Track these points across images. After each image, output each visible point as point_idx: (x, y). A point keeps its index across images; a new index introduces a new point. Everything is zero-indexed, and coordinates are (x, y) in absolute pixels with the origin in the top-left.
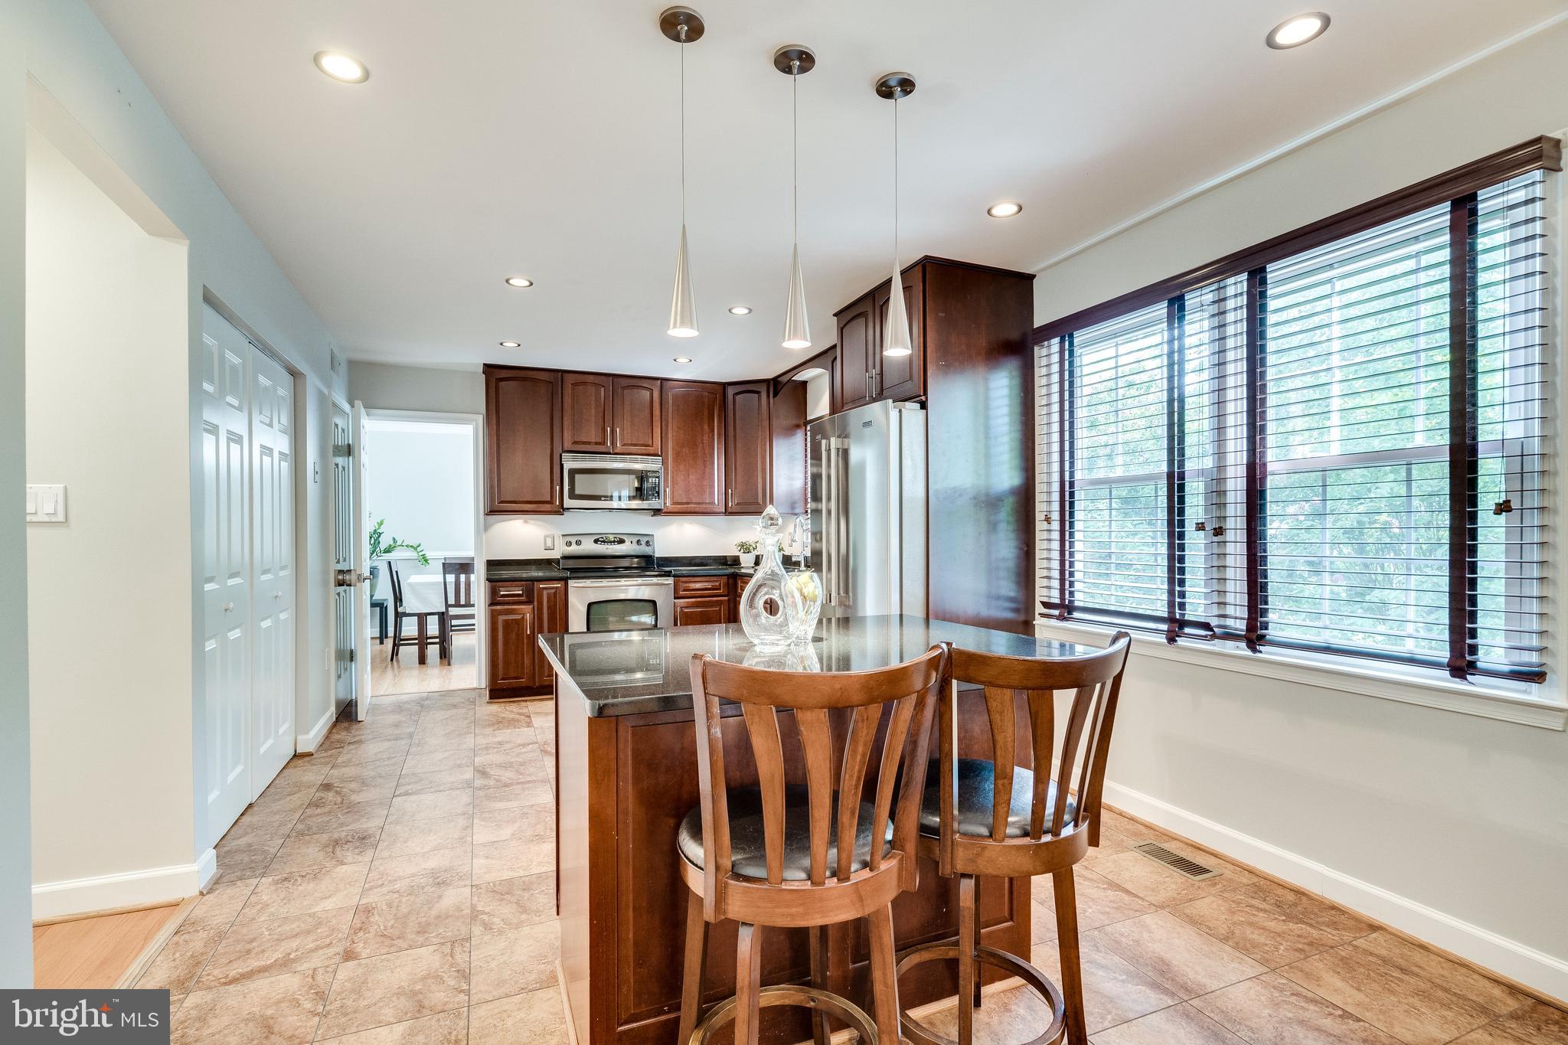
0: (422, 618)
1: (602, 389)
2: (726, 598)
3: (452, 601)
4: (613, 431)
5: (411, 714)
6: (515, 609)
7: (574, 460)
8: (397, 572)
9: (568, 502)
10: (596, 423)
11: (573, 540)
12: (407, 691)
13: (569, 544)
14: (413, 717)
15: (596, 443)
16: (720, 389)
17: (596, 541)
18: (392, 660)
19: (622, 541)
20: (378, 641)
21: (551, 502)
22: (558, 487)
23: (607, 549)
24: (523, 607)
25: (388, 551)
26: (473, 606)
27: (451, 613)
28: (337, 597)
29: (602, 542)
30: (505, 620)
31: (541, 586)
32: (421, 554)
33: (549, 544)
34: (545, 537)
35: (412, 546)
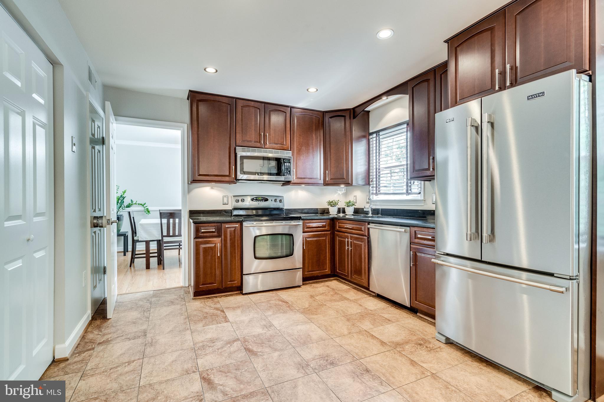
0: (147, 243)
1: (258, 110)
2: (329, 232)
3: (165, 233)
4: (264, 135)
5: (144, 311)
6: (210, 241)
7: (244, 151)
8: (133, 217)
9: (240, 176)
10: (255, 129)
11: (240, 199)
12: (140, 290)
13: (237, 201)
14: (145, 313)
15: (255, 142)
16: (321, 114)
17: (252, 200)
18: (130, 266)
19: (266, 200)
20: (123, 253)
21: (229, 176)
22: (233, 167)
23: (259, 204)
24: (215, 239)
25: (128, 206)
26: (180, 235)
27: (164, 240)
28: (94, 234)
29: (255, 200)
30: (205, 247)
31: (226, 226)
32: (146, 208)
33: (225, 201)
34: (223, 197)
35: (141, 204)
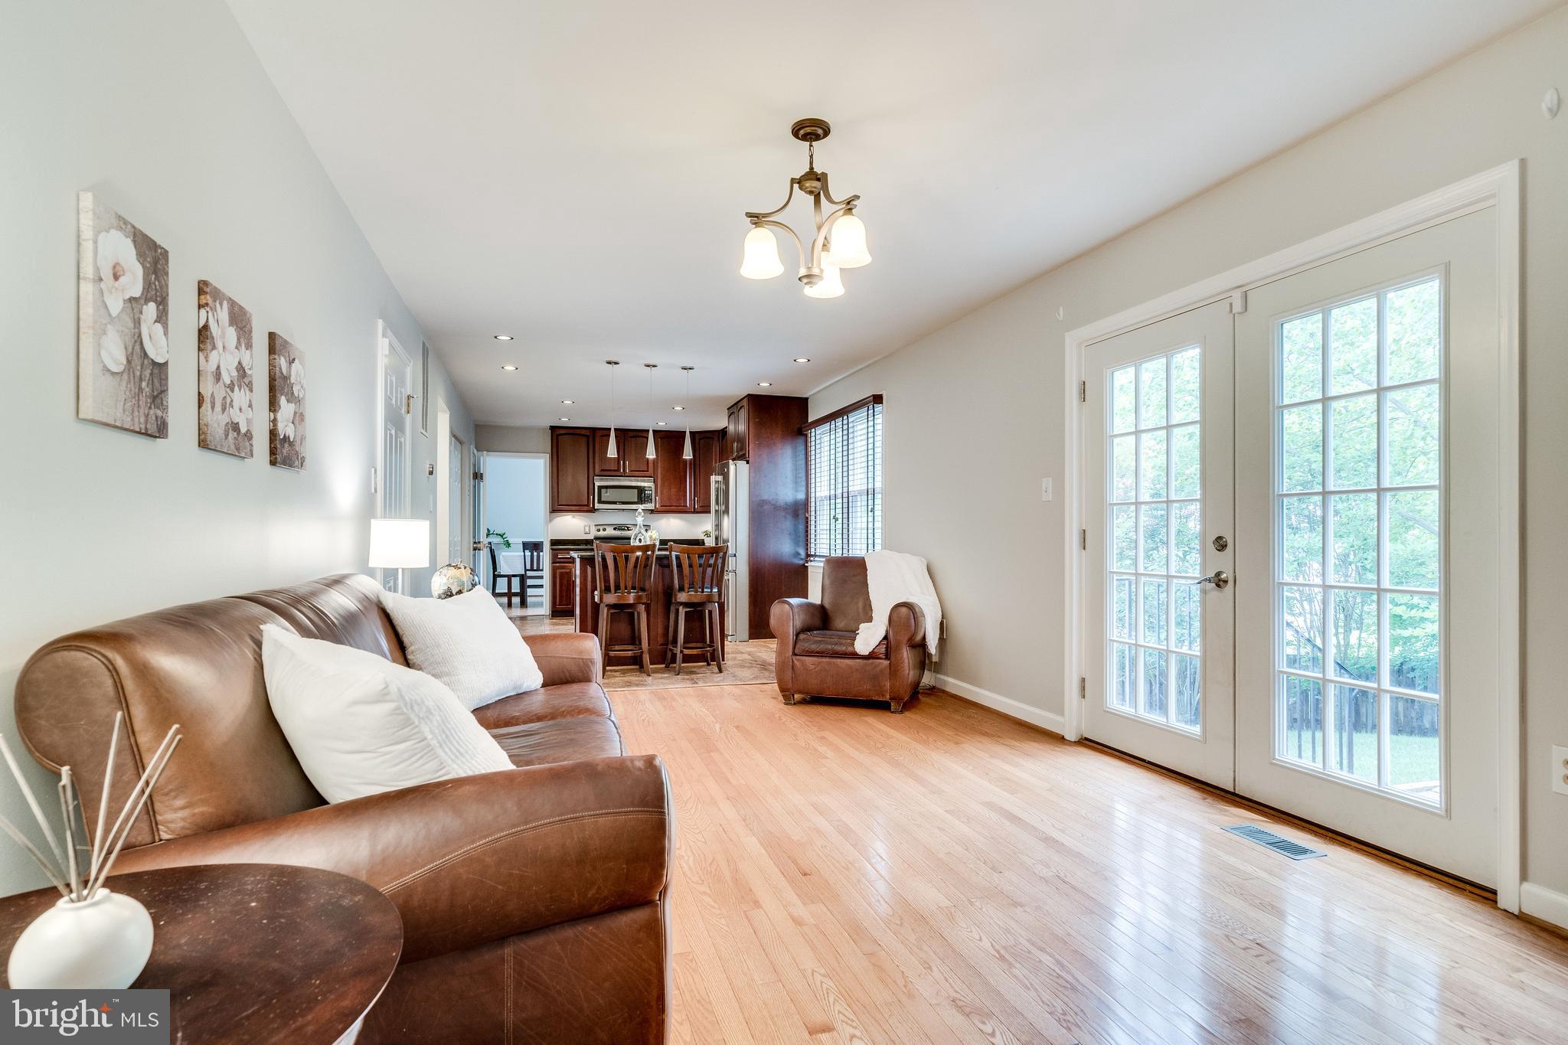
0: (509, 577)
3: (528, 567)
4: (624, 463)
6: (565, 566)
7: (601, 480)
9: (597, 506)
11: (601, 528)
13: (599, 530)
15: (614, 471)
17: (615, 529)
19: (630, 529)
21: (588, 505)
22: (592, 497)
23: (622, 534)
24: (571, 565)
26: (542, 570)
27: (527, 575)
29: (618, 529)
30: (560, 572)
32: (507, 539)
33: (587, 530)
34: (585, 526)
35: (500, 535)
